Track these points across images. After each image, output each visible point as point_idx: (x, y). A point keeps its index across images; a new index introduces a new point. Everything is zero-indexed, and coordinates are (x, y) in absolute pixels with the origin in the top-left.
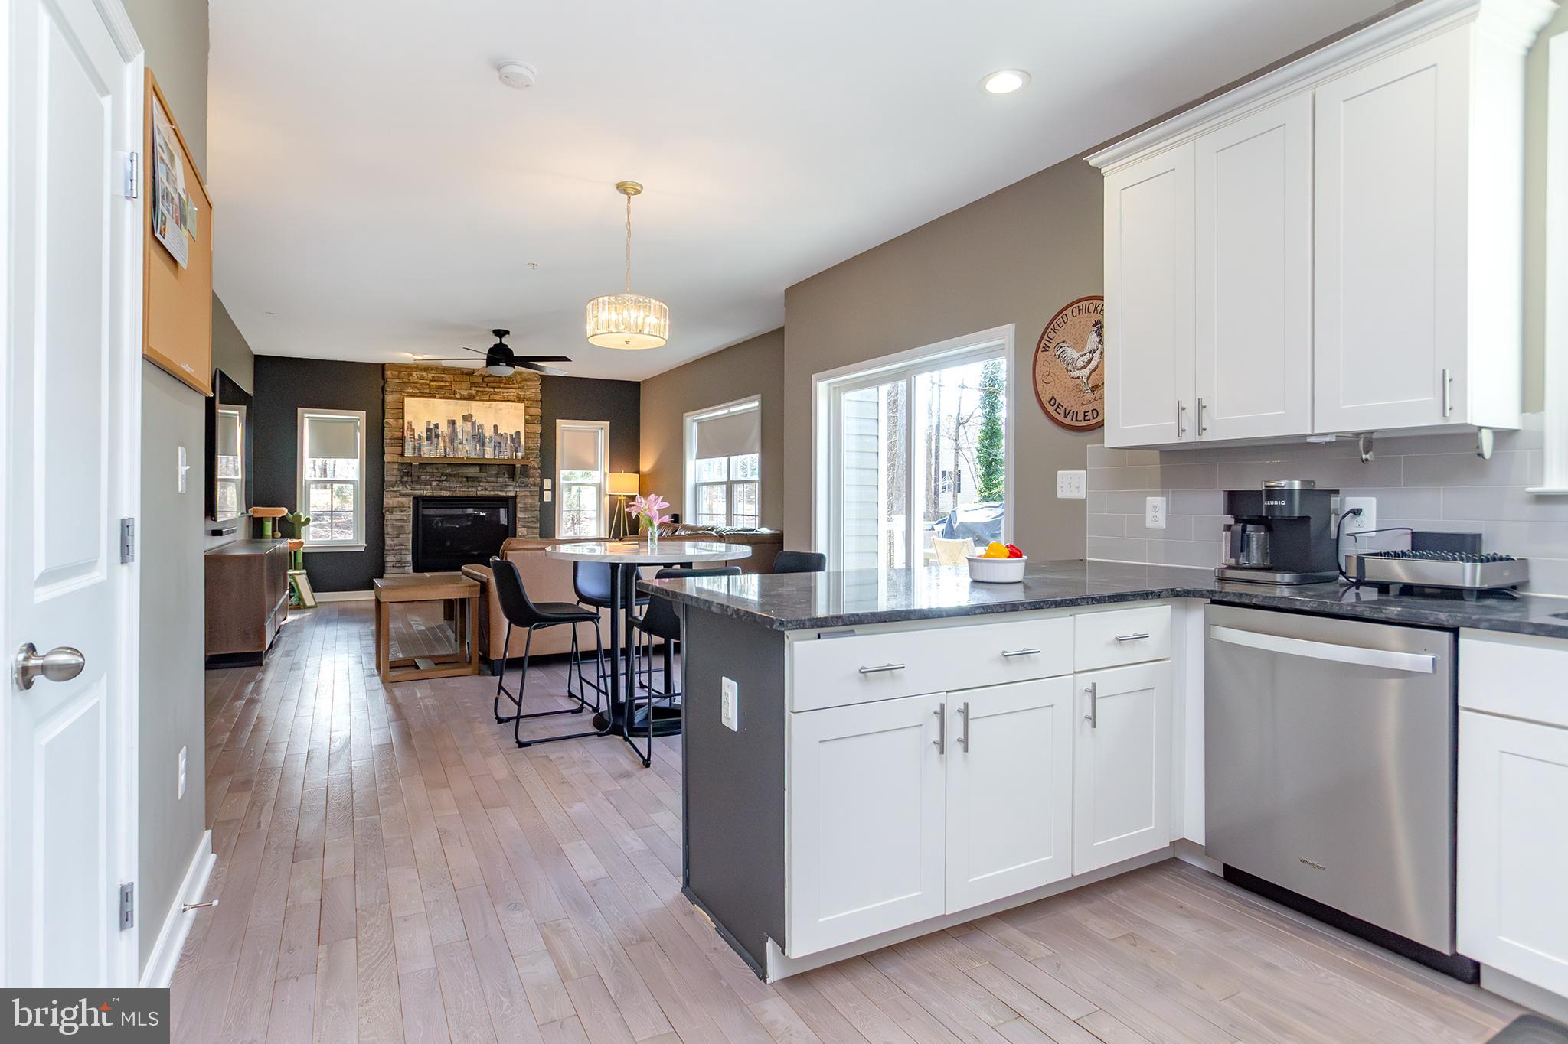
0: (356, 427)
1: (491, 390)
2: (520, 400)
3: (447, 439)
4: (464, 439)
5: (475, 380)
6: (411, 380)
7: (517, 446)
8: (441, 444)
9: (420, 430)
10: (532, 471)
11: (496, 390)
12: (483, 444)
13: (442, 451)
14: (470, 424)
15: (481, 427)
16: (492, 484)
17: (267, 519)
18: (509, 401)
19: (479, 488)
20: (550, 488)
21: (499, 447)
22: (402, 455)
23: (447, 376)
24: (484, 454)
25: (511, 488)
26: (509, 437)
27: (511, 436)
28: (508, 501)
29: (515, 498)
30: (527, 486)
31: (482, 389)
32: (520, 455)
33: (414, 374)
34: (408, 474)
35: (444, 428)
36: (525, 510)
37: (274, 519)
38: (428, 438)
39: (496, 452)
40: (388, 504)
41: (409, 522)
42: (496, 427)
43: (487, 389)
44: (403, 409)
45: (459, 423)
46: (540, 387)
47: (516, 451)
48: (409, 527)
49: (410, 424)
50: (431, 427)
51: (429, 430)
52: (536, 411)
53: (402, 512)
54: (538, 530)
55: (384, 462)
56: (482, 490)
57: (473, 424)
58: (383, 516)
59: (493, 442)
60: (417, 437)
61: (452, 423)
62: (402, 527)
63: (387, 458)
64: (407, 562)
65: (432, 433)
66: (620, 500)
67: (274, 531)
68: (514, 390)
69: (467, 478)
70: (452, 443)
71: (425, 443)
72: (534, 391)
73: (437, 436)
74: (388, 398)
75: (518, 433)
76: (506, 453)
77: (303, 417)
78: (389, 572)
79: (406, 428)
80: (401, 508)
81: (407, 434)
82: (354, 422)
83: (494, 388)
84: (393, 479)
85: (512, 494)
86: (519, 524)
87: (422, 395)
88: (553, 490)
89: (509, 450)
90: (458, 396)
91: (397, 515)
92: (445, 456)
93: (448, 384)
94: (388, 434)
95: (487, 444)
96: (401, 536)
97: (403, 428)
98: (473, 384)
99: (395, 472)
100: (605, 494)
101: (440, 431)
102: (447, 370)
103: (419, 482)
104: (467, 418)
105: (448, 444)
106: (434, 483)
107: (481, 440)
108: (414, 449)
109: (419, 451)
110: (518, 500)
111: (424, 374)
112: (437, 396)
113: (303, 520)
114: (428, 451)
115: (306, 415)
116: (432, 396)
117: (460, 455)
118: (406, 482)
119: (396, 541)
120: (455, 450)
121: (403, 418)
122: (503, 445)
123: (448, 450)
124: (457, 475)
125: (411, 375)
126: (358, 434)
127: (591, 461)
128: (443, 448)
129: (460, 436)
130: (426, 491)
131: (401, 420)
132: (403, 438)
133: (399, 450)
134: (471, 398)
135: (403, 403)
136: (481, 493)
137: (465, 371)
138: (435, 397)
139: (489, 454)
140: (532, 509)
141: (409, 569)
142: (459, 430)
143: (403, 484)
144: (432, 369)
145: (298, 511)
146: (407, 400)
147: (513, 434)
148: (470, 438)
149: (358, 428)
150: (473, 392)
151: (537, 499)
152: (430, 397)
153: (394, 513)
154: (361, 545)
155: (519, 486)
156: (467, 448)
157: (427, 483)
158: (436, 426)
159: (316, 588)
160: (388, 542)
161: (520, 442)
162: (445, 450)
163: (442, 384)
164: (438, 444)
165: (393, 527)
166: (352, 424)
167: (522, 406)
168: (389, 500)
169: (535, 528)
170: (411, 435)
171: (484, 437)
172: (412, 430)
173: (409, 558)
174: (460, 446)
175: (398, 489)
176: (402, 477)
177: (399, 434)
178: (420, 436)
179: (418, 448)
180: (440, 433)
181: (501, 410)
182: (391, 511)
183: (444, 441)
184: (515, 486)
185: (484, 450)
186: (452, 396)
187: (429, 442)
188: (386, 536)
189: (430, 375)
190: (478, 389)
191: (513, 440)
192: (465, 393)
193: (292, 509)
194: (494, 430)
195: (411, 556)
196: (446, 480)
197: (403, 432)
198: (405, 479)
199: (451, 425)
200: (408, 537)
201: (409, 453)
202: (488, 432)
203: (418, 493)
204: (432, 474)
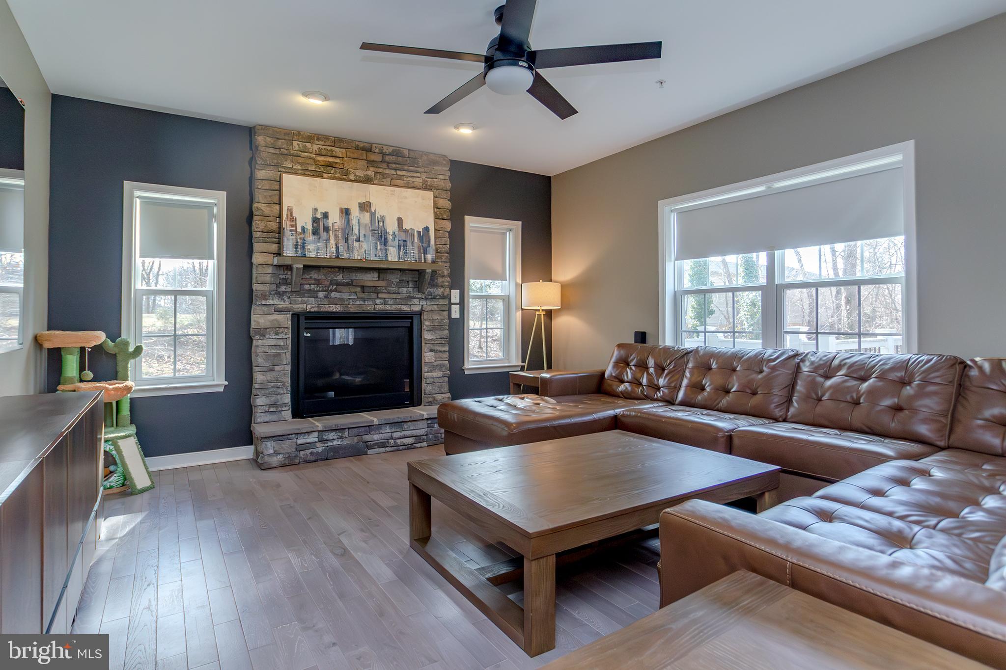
0: (212, 216)
1: (393, 172)
2: (426, 187)
3: (340, 234)
4: (362, 235)
5: (373, 157)
6: (292, 152)
7: (424, 245)
8: (332, 241)
9: (304, 220)
10: (440, 280)
11: (399, 173)
12: (385, 242)
13: (334, 250)
14: (368, 215)
15: (382, 219)
16: (394, 296)
17: (69, 350)
18: (414, 188)
19: (378, 301)
20: (458, 302)
21: (405, 246)
22: (279, 254)
23: (338, 150)
24: (386, 256)
25: (416, 301)
26: (416, 234)
27: (419, 232)
28: (411, 318)
29: (420, 314)
30: (434, 298)
31: (380, 170)
32: (429, 257)
33: (295, 143)
34: (285, 282)
35: (335, 219)
36: (433, 329)
37: (83, 349)
38: (315, 232)
39: (402, 253)
40: (258, 323)
41: (287, 349)
42: (400, 221)
43: (387, 171)
44: (280, 190)
45: (355, 213)
46: (449, 174)
47: (425, 252)
48: (287, 357)
49: (290, 210)
50: (319, 216)
51: (315, 220)
52: (446, 204)
53: (277, 334)
54: (446, 355)
55: (252, 263)
56: (382, 304)
57: (373, 215)
58: (251, 340)
59: (397, 239)
60: (299, 230)
61: (346, 212)
62: (279, 355)
63: (257, 259)
64: (285, 405)
65: (319, 225)
66: (540, 315)
67: (82, 368)
68: (418, 175)
69: (363, 287)
70: (346, 240)
71: (310, 238)
72: (442, 177)
73: (327, 229)
74: (261, 174)
75: (427, 229)
76: (412, 256)
77: (132, 197)
78: (259, 420)
79: (284, 216)
80: (277, 329)
81: (286, 224)
82: (208, 207)
83: (396, 170)
84: (266, 288)
85: (417, 308)
86: (425, 348)
87: (305, 173)
88: (462, 303)
89: (416, 251)
90: (352, 177)
91: (271, 340)
92: (338, 257)
93: (338, 161)
94: (258, 224)
95: (390, 242)
96: (277, 368)
97: (280, 216)
98: (371, 163)
99: (268, 279)
100: (517, 309)
101: (330, 222)
102: (338, 141)
103: (300, 292)
104: (365, 207)
105: (341, 242)
106: (321, 295)
107: (383, 239)
108: (296, 246)
109: (303, 247)
110: (425, 316)
111: (309, 145)
112: (325, 175)
113: (131, 349)
114: (315, 250)
115: (137, 193)
116: (319, 175)
117: (356, 255)
118: (284, 292)
119: (270, 376)
120: (349, 249)
121: (280, 203)
122: (409, 243)
123: (341, 248)
124: (349, 284)
125: (292, 144)
126: (215, 225)
127: (499, 269)
128: (334, 246)
129: (356, 231)
130: (310, 305)
131: (277, 207)
132: (280, 230)
133: (274, 248)
134: (368, 180)
135: (280, 181)
136: (380, 307)
137: (361, 145)
138: (322, 177)
139: (393, 255)
140: (440, 328)
141: (287, 414)
142: (354, 222)
143: (280, 295)
144: (318, 139)
145: (124, 336)
146: (285, 176)
147: (421, 230)
148: (368, 233)
149: (215, 216)
150: (371, 173)
151: (446, 314)
152: (317, 176)
153: (267, 336)
154: (218, 382)
155: (426, 299)
156: (365, 246)
157: (313, 294)
158: (326, 215)
159: (148, 449)
160: (259, 377)
161: (429, 242)
162: (337, 248)
163: (331, 160)
164: (328, 240)
165: (268, 356)
166: (205, 211)
167: (430, 195)
168: (259, 319)
169: (444, 351)
170: (292, 226)
171: (386, 233)
172: (293, 219)
173: (287, 399)
174: (356, 244)
175: (271, 302)
176: (278, 285)
177: (274, 226)
178: (303, 228)
179: (301, 246)
180: (330, 225)
181: (406, 198)
182: (262, 332)
183: (336, 236)
184: (420, 299)
185: (386, 250)
186: (344, 176)
187: (315, 237)
188: (255, 369)
189: (316, 147)
190: (377, 170)
191: (421, 238)
192: (360, 173)
193: (114, 334)
194: (398, 223)
195: (289, 395)
196: (336, 290)
197: (280, 223)
198: (283, 288)
199: (344, 214)
200: (285, 369)
201: (289, 251)
202: (391, 227)
203: (299, 307)
204: (318, 282)
